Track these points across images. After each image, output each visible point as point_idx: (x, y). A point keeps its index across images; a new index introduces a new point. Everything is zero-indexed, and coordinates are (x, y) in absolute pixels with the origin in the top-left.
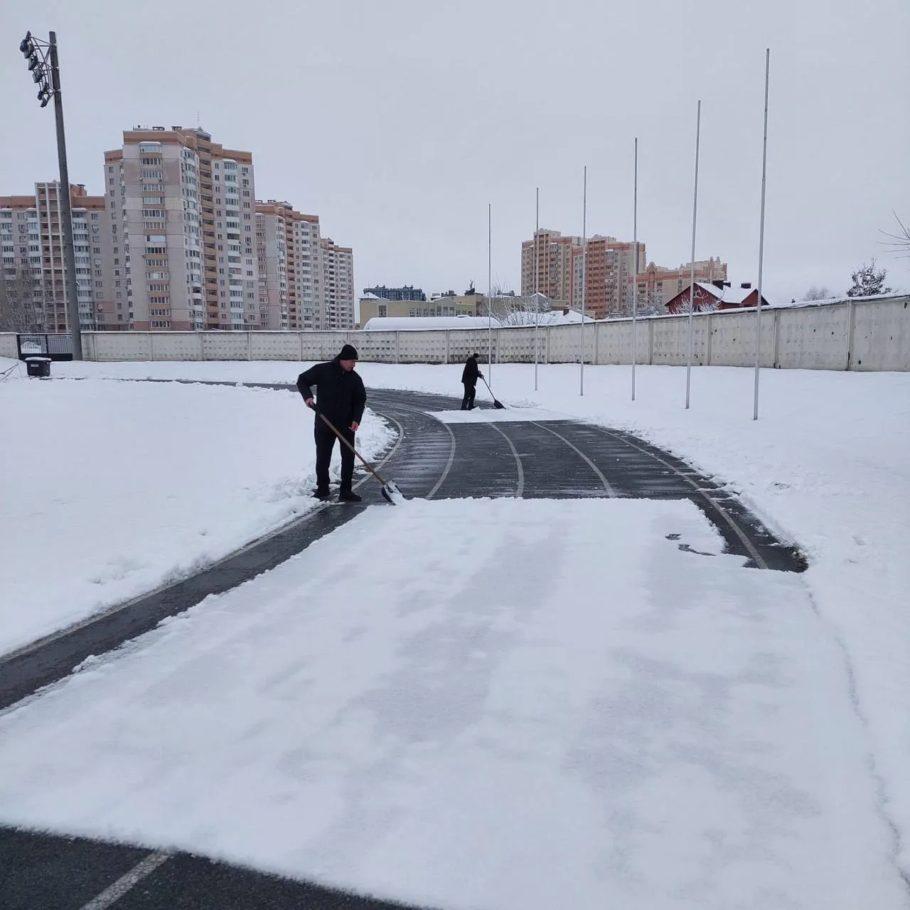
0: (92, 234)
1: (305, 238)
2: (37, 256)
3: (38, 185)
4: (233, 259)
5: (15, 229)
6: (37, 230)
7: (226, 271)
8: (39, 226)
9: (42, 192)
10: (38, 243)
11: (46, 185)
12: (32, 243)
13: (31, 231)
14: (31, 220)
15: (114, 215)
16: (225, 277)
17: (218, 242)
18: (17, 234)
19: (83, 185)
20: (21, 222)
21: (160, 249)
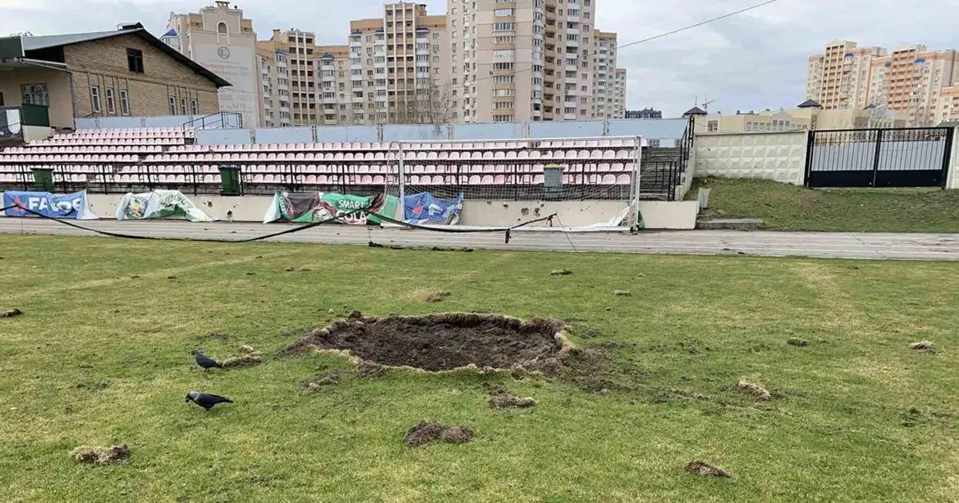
0: (433, 54)
1: (603, 56)
2: (382, 78)
3: (387, 6)
4: (570, 73)
5: (364, 51)
6: (384, 53)
7: (563, 87)
8: (385, 48)
9: (389, 13)
10: (384, 65)
11: (394, 6)
12: (378, 65)
13: (378, 54)
14: (379, 42)
15: (454, 34)
16: (561, 93)
17: (557, 56)
18: (365, 57)
19: (425, 6)
20: (370, 45)
21: (508, 64)
